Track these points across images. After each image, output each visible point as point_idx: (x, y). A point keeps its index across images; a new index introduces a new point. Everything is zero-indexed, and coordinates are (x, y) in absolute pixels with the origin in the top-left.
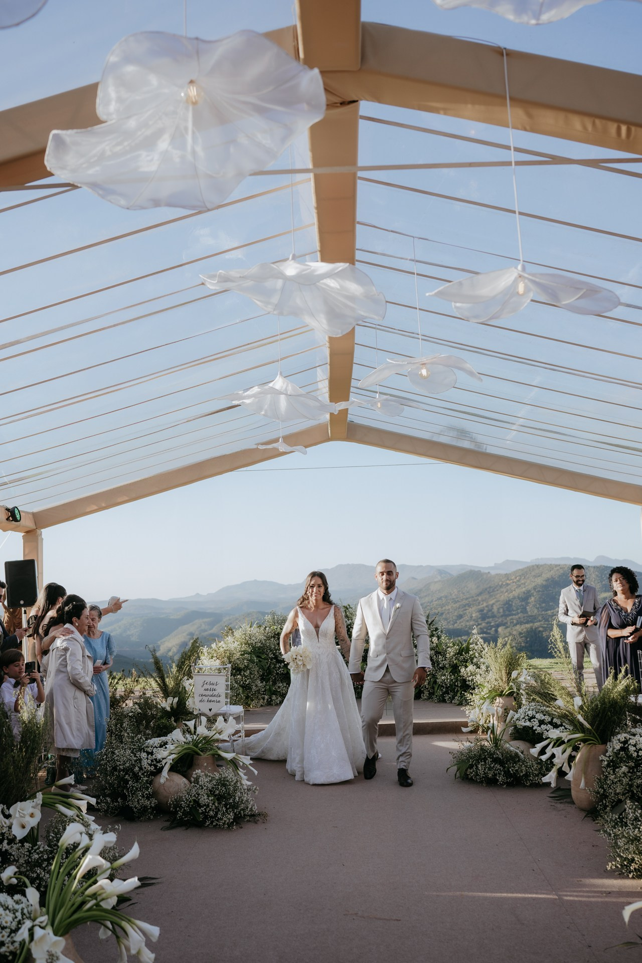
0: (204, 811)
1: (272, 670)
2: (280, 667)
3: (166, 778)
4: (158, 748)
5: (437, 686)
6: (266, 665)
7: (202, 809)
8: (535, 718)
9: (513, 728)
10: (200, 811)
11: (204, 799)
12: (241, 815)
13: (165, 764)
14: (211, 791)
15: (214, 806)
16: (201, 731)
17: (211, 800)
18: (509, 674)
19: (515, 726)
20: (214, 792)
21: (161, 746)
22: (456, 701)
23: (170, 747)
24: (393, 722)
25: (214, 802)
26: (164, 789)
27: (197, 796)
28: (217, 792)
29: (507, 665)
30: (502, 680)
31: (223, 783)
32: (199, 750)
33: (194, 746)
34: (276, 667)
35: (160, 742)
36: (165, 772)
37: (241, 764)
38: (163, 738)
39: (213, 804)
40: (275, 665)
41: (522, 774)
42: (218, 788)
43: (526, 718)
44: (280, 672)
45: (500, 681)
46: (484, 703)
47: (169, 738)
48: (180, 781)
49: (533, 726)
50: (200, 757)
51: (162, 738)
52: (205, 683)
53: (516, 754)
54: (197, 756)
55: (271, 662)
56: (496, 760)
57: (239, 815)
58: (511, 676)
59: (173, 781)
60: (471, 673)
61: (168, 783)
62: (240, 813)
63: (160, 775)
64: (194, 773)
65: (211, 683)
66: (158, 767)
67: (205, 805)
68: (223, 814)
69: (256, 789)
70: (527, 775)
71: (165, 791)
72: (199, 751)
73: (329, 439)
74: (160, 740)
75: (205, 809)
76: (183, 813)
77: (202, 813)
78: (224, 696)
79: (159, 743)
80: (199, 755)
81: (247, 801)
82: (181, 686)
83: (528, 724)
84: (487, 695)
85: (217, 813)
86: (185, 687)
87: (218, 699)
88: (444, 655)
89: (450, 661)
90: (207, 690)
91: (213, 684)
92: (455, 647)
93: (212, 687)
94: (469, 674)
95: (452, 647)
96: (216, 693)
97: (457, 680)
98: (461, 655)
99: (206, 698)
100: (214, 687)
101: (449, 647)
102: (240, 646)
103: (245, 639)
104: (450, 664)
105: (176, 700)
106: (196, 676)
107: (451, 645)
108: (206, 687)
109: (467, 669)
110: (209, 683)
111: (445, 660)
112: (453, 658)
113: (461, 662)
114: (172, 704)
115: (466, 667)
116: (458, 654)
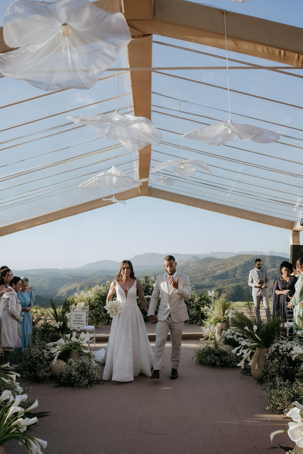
3: (56, 362)
4: (52, 348)
8: (235, 334)
9: (225, 338)
11: (74, 373)
12: (92, 381)
14: (77, 369)
15: (79, 376)
16: (73, 339)
18: (224, 312)
19: (226, 338)
20: (79, 370)
21: (54, 347)
23: (58, 347)
25: (79, 374)
27: (70, 371)
29: (223, 307)
30: (220, 314)
31: (83, 365)
37: (93, 355)
41: (228, 361)
42: (81, 367)
43: (231, 334)
46: (211, 325)
47: (57, 342)
48: (63, 363)
49: (234, 338)
53: (226, 351)
56: (216, 354)
58: (224, 313)
59: (59, 364)
61: (56, 365)
62: (91, 379)
63: (53, 360)
64: (69, 360)
66: (52, 357)
67: (74, 376)
68: (83, 380)
69: (99, 368)
70: (230, 362)
71: (55, 368)
73: (139, 195)
75: (74, 378)
76: (63, 379)
77: (73, 380)
79: (52, 345)
81: (95, 374)
83: (232, 337)
84: (213, 322)
85: (80, 380)
86: (66, 317)
87: (82, 323)
88: (193, 301)
89: (196, 304)
90: (77, 318)
91: (80, 316)
92: (199, 297)
93: (79, 317)
94: (205, 311)
95: (197, 297)
96: (81, 320)
97: (199, 314)
98: (202, 301)
99: (76, 322)
100: (81, 317)
101: (196, 297)
102: (95, 296)
103: (97, 292)
104: (196, 306)
105: (62, 323)
106: (72, 312)
107: (197, 296)
108: (76, 317)
109: (204, 308)
110: (78, 315)
111: (194, 303)
112: (197, 303)
113: (201, 305)
114: (60, 325)
115: (204, 307)
116: (200, 301)
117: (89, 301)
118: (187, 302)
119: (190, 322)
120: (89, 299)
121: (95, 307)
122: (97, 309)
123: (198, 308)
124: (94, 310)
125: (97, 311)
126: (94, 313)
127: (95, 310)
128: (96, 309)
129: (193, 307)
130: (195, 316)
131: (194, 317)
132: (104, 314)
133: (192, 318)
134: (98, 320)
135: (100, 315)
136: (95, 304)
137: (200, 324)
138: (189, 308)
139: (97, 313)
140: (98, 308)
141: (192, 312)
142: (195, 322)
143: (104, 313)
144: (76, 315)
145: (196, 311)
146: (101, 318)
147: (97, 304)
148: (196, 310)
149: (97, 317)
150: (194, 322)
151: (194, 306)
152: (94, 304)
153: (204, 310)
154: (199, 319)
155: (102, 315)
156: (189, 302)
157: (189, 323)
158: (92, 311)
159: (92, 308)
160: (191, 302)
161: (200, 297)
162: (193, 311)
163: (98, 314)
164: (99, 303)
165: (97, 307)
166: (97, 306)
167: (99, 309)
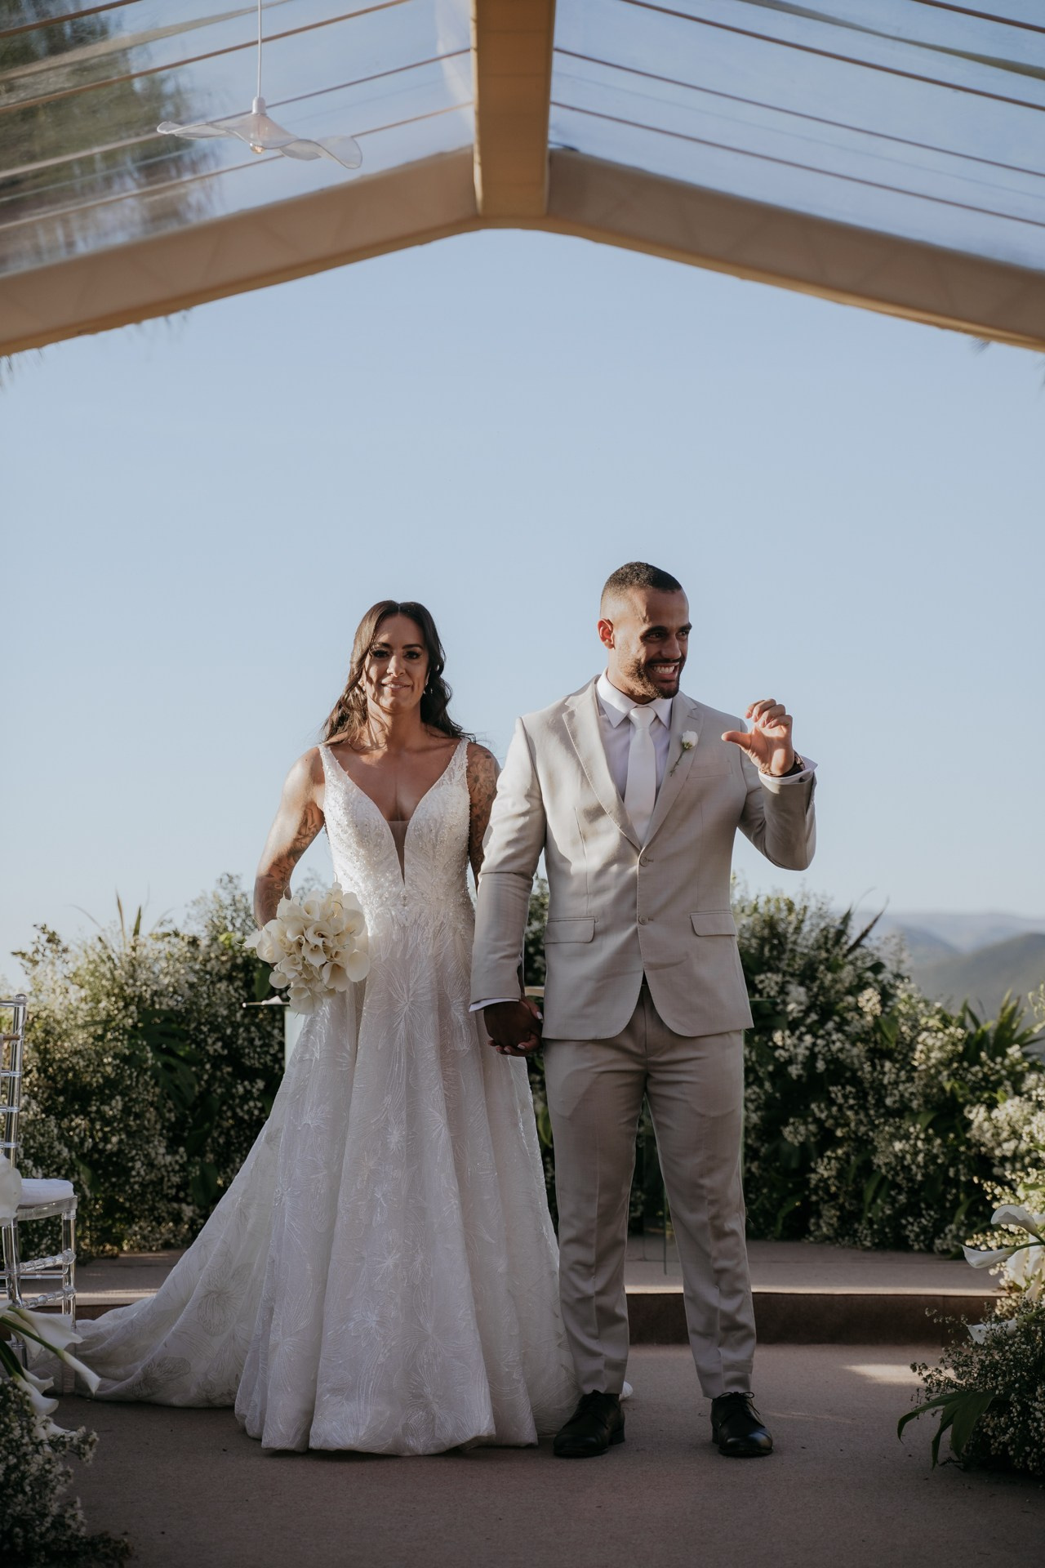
1: (217, 1104)
2: (247, 1096)
6: (192, 1087)
34: (233, 1097)
40: (230, 1087)
44: (250, 1112)
55: (212, 1077)
88: (906, 1064)
89: (926, 1085)
92: (952, 1029)
94: (1005, 1135)
95: (938, 1030)
97: (954, 1159)
98: (976, 1061)
101: (926, 1029)
102: (91, 1005)
103: (114, 979)
104: (927, 1099)
107: (934, 1022)
109: (995, 1113)
111: (910, 1079)
112: (939, 1073)
113: (973, 1090)
115: (992, 1105)
116: (961, 1057)
117: (42, 1049)
118: (854, 1072)
119: (881, 1231)
120: (47, 1032)
121: (93, 1093)
122: (107, 1108)
123: (947, 1115)
124: (87, 1114)
125: (107, 1122)
126: (83, 1141)
127: (92, 1121)
128: (98, 1111)
129: (903, 1110)
130: (919, 1177)
131: (912, 1192)
132: (169, 1158)
133: (894, 1200)
134: (111, 1207)
135: (133, 1159)
136: (95, 1072)
138: (867, 1115)
139: (106, 1140)
140: (118, 1103)
141: (898, 1146)
142: (924, 1230)
143: (162, 1150)
145: (928, 1140)
146: (141, 1184)
147: (109, 1069)
148: (930, 1125)
149: (107, 1175)
150: (912, 1230)
151: (915, 1104)
152: (82, 1063)
153: (996, 1135)
154: (956, 1203)
155: (151, 1165)
156: (873, 1066)
157: (868, 1244)
158: (65, 1123)
159: (70, 1101)
160: (888, 1065)
161: (962, 1025)
162: (906, 1137)
163: (112, 1154)
164: (125, 1059)
165: (112, 1097)
166: (111, 1086)
167: (126, 1110)
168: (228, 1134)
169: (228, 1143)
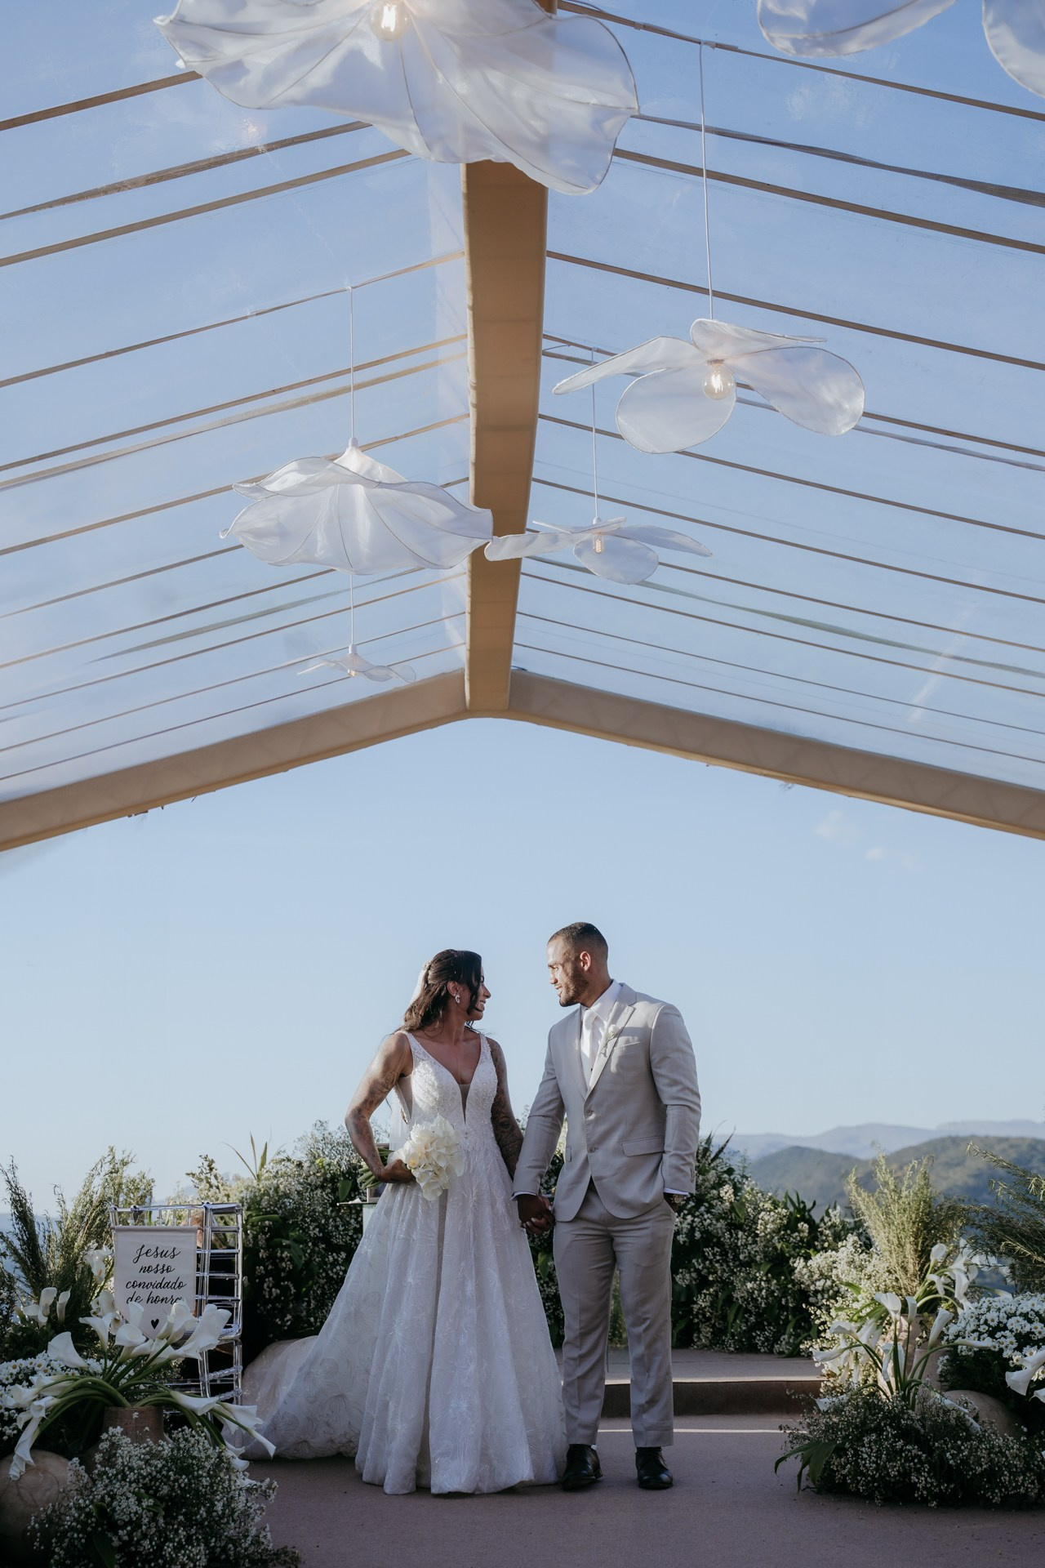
0: (126, 1538)
1: (316, 1268)
2: (335, 1263)
3: (27, 1466)
4: (9, 1387)
5: (734, 1311)
6: (301, 1258)
7: (121, 1532)
9: (946, 1356)
10: (116, 1543)
11: (128, 1505)
12: (228, 1556)
13: (27, 1424)
14: (147, 1488)
15: (153, 1524)
16: (129, 1339)
17: (148, 1509)
18: (924, 1254)
20: (157, 1491)
21: (17, 1381)
22: (782, 1346)
23: (41, 1380)
24: (628, 1382)
25: (156, 1514)
26: (19, 1494)
27: (108, 1499)
28: (165, 1490)
29: (918, 1229)
30: (905, 1269)
31: (183, 1465)
32: (121, 1392)
33: (108, 1381)
34: (326, 1264)
35: (15, 1372)
36: (23, 1449)
37: (233, 1427)
38: (22, 1363)
39: (154, 1519)
40: (324, 1257)
42: (168, 1477)
44: (336, 1273)
45: (900, 1274)
47: (41, 1359)
50: (121, 1409)
51: (20, 1361)
52: (143, 1252)
54: (114, 1409)
55: (313, 1251)
57: (223, 1557)
59: (45, 1472)
60: (822, 1274)
61: (30, 1479)
62: (224, 1550)
63: (8, 1458)
64: (104, 1436)
65: (159, 1251)
66: (5, 1438)
67: (130, 1522)
68: (179, 1547)
69: (269, 1487)
71: (22, 1499)
72: (120, 1395)
74: (14, 1367)
75: (130, 1534)
76: (67, 1550)
77: (120, 1549)
78: (191, 1284)
79: (11, 1374)
80: (119, 1404)
81: (246, 1514)
82: (80, 1266)
85: (160, 1547)
86: (90, 1269)
87: (176, 1293)
88: (752, 1232)
89: (765, 1246)
90: (147, 1270)
91: (163, 1254)
92: (779, 1210)
93: (161, 1261)
94: (816, 1276)
95: (771, 1210)
96: (170, 1277)
97: (785, 1294)
99: (143, 1293)
100: (167, 1261)
101: (763, 1210)
104: (766, 1254)
105: (65, 1297)
106: (121, 1234)
107: (768, 1205)
108: (145, 1261)
109: (810, 1263)
110: (154, 1250)
111: (755, 1242)
112: (773, 1237)
113: (795, 1248)
114: (54, 1305)
115: (807, 1258)
116: (786, 1228)
118: (719, 1238)
119: (740, 1341)
123: (779, 1264)
129: (750, 1262)
130: (763, 1305)
131: (758, 1315)
133: (747, 1321)
137: (794, 1350)
138: (728, 1266)
141: (749, 1285)
142: (767, 1339)
144: (144, 1250)
145: (768, 1281)
148: (769, 1272)
150: (759, 1340)
151: (758, 1258)
153: (811, 1276)
154: (787, 1322)
156: (731, 1234)
157: (732, 1349)
160: (740, 1234)
161: (785, 1207)
162: (755, 1279)
168: (323, 1288)
169: (323, 1294)
